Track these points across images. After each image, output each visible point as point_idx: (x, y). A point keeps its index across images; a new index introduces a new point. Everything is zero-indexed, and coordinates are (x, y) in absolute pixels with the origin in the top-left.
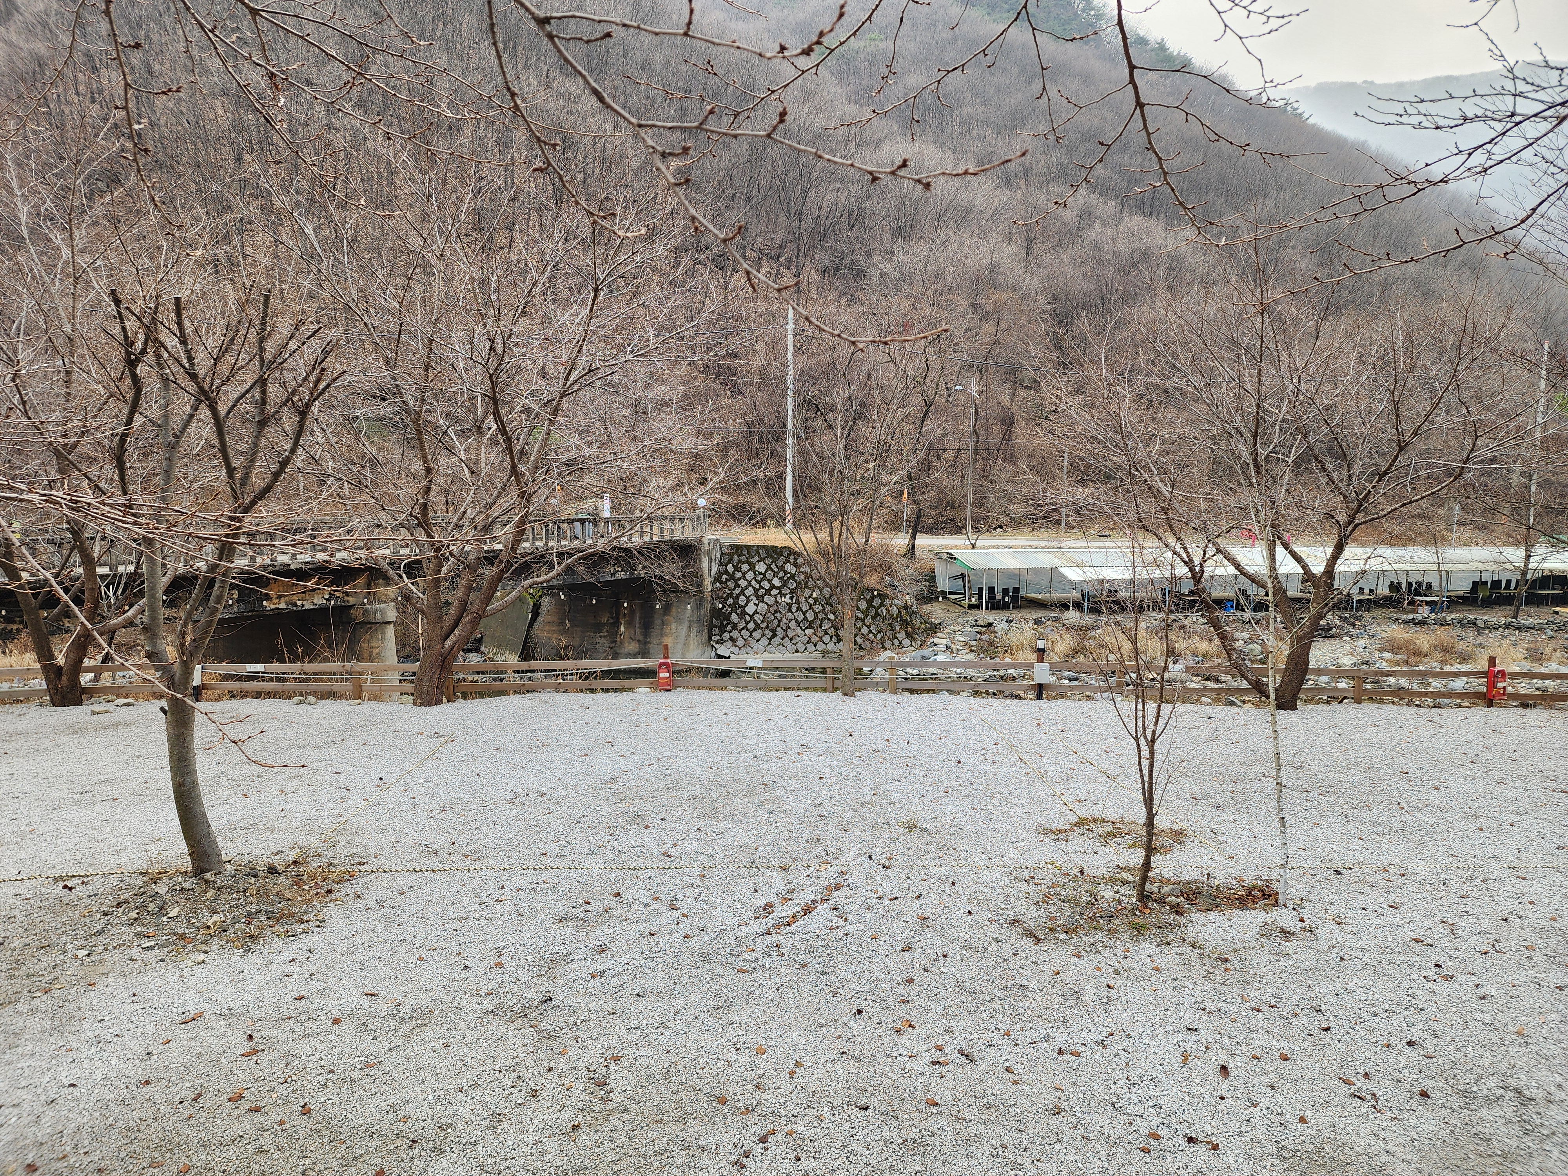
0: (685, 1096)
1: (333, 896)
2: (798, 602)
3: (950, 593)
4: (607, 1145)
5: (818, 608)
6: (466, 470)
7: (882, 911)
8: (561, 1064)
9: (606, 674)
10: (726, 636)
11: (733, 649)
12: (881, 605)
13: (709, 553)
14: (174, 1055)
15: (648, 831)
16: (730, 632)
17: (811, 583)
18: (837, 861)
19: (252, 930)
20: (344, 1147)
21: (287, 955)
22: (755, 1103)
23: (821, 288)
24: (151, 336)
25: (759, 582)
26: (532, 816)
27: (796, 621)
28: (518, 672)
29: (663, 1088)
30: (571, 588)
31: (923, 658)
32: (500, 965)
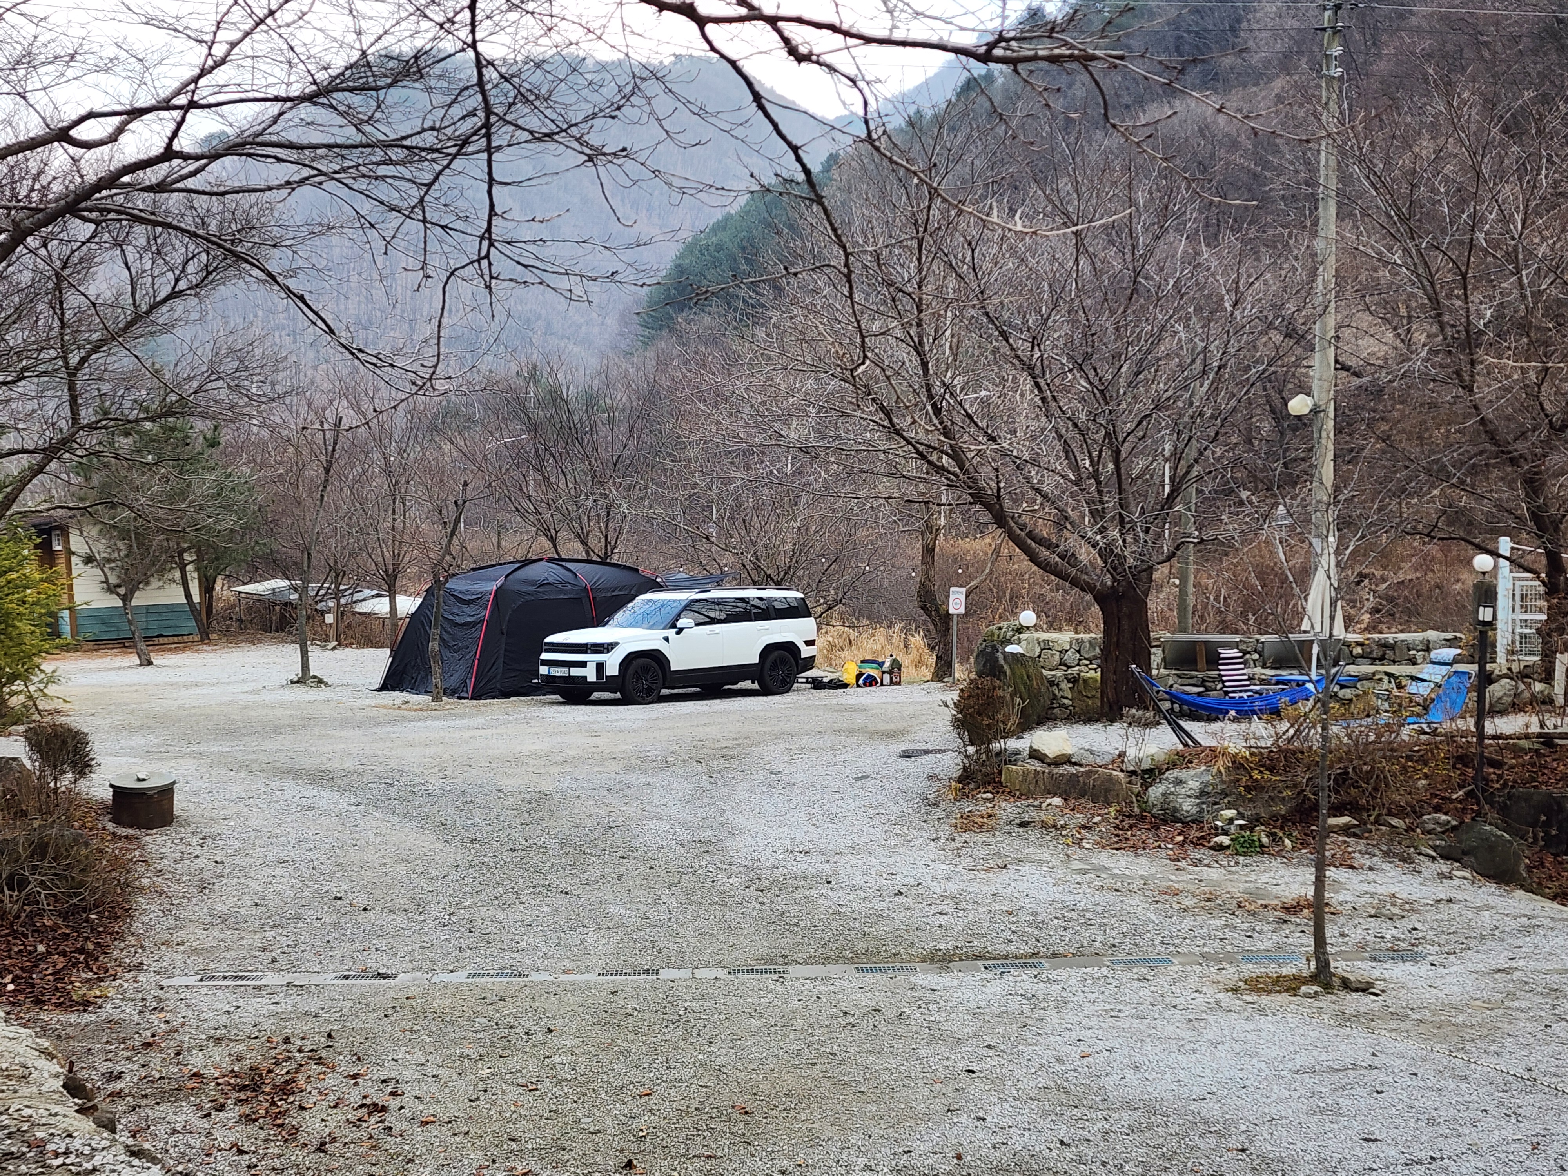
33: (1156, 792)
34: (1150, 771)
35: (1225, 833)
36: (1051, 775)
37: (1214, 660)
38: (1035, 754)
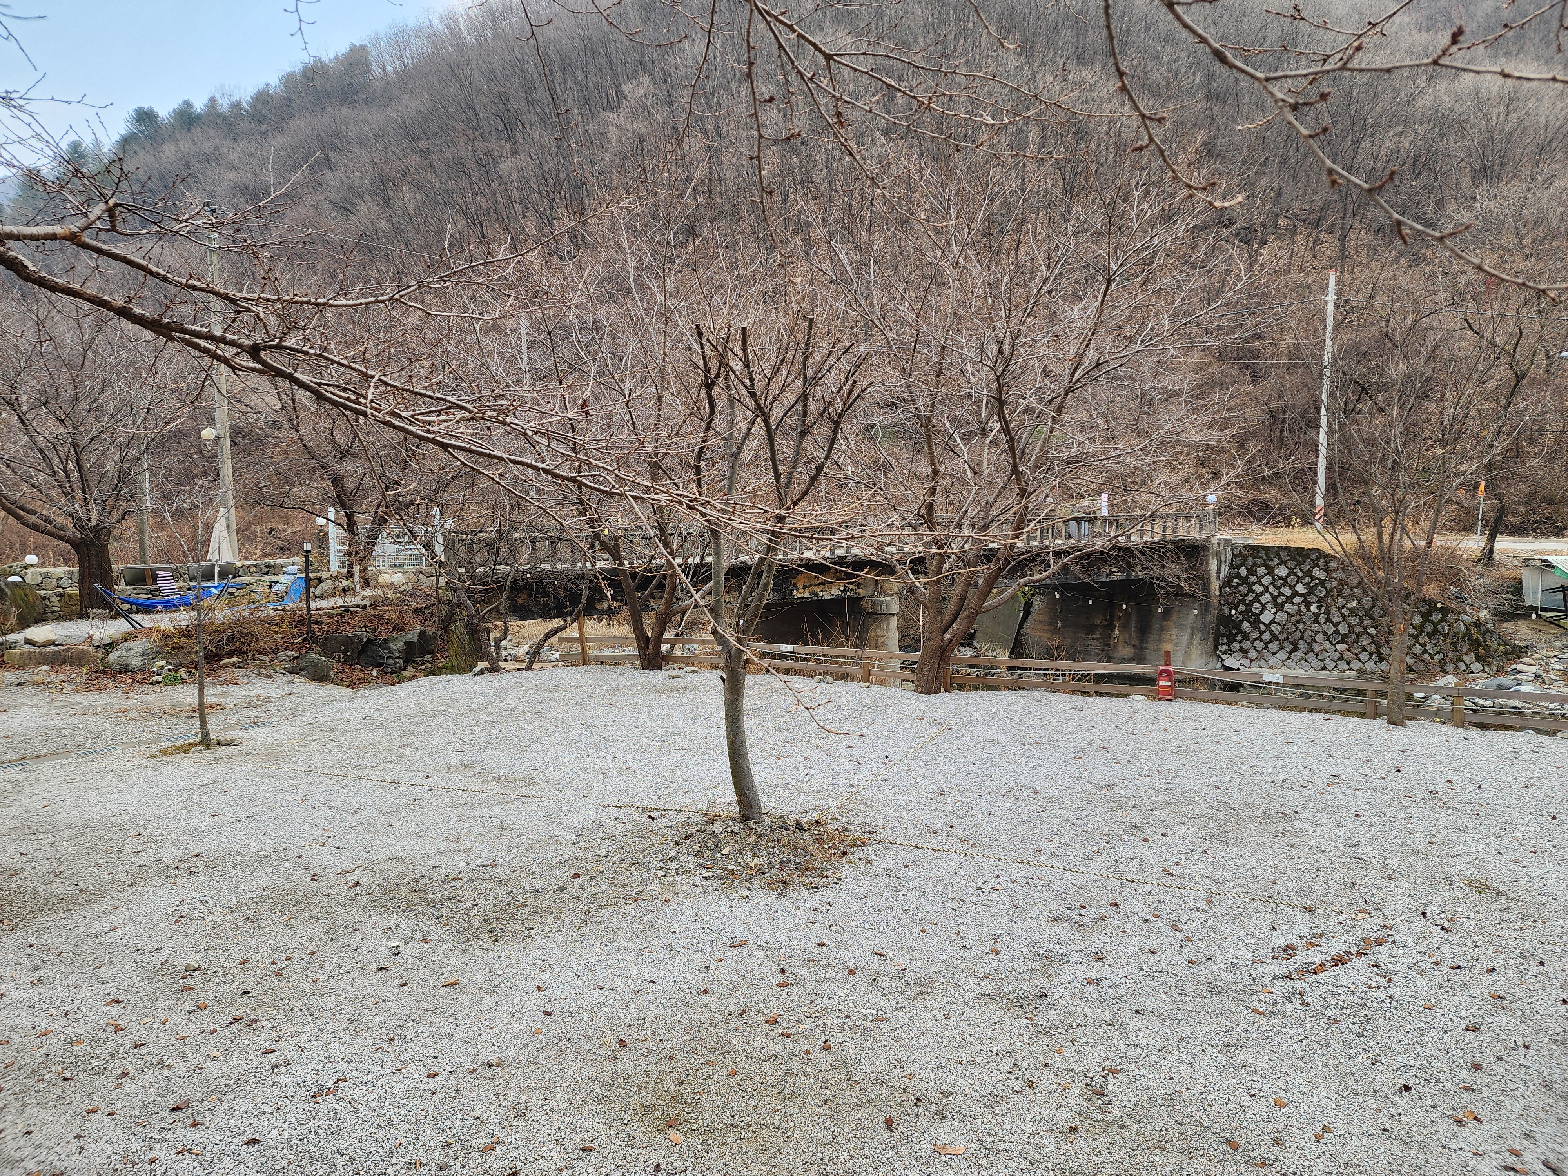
0: (1192, 1130)
1: (848, 858)
2: (1327, 612)
3: (1544, 610)
4: (1105, 1157)
5: (1353, 621)
6: (969, 472)
7: (1438, 979)
8: (1057, 1062)
9: (1100, 678)
10: (1235, 646)
11: (1243, 661)
12: (1442, 620)
13: (1218, 554)
14: (724, 973)
15: (1147, 844)
16: (1240, 642)
17: (1346, 591)
18: (1379, 913)
19: (784, 876)
20: (858, 1088)
21: (810, 904)
22: (1273, 1157)
23: (1373, 251)
24: (723, 363)
25: (1278, 588)
26: (1025, 811)
27: (1325, 634)
28: (1009, 668)
29: (1166, 1115)
30: (1065, 588)
31: (1500, 686)
32: (996, 952)
33: (113, 657)
34: (110, 645)
35: (159, 674)
36: (41, 654)
37: (155, 579)
38: (28, 642)
